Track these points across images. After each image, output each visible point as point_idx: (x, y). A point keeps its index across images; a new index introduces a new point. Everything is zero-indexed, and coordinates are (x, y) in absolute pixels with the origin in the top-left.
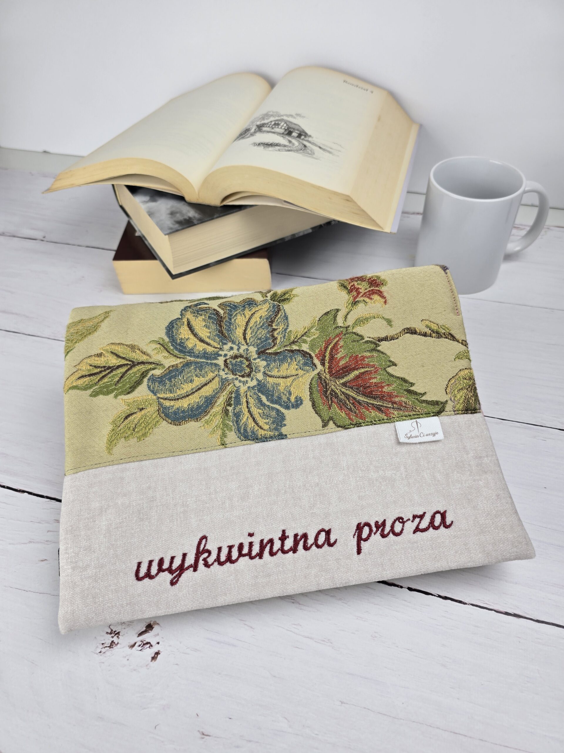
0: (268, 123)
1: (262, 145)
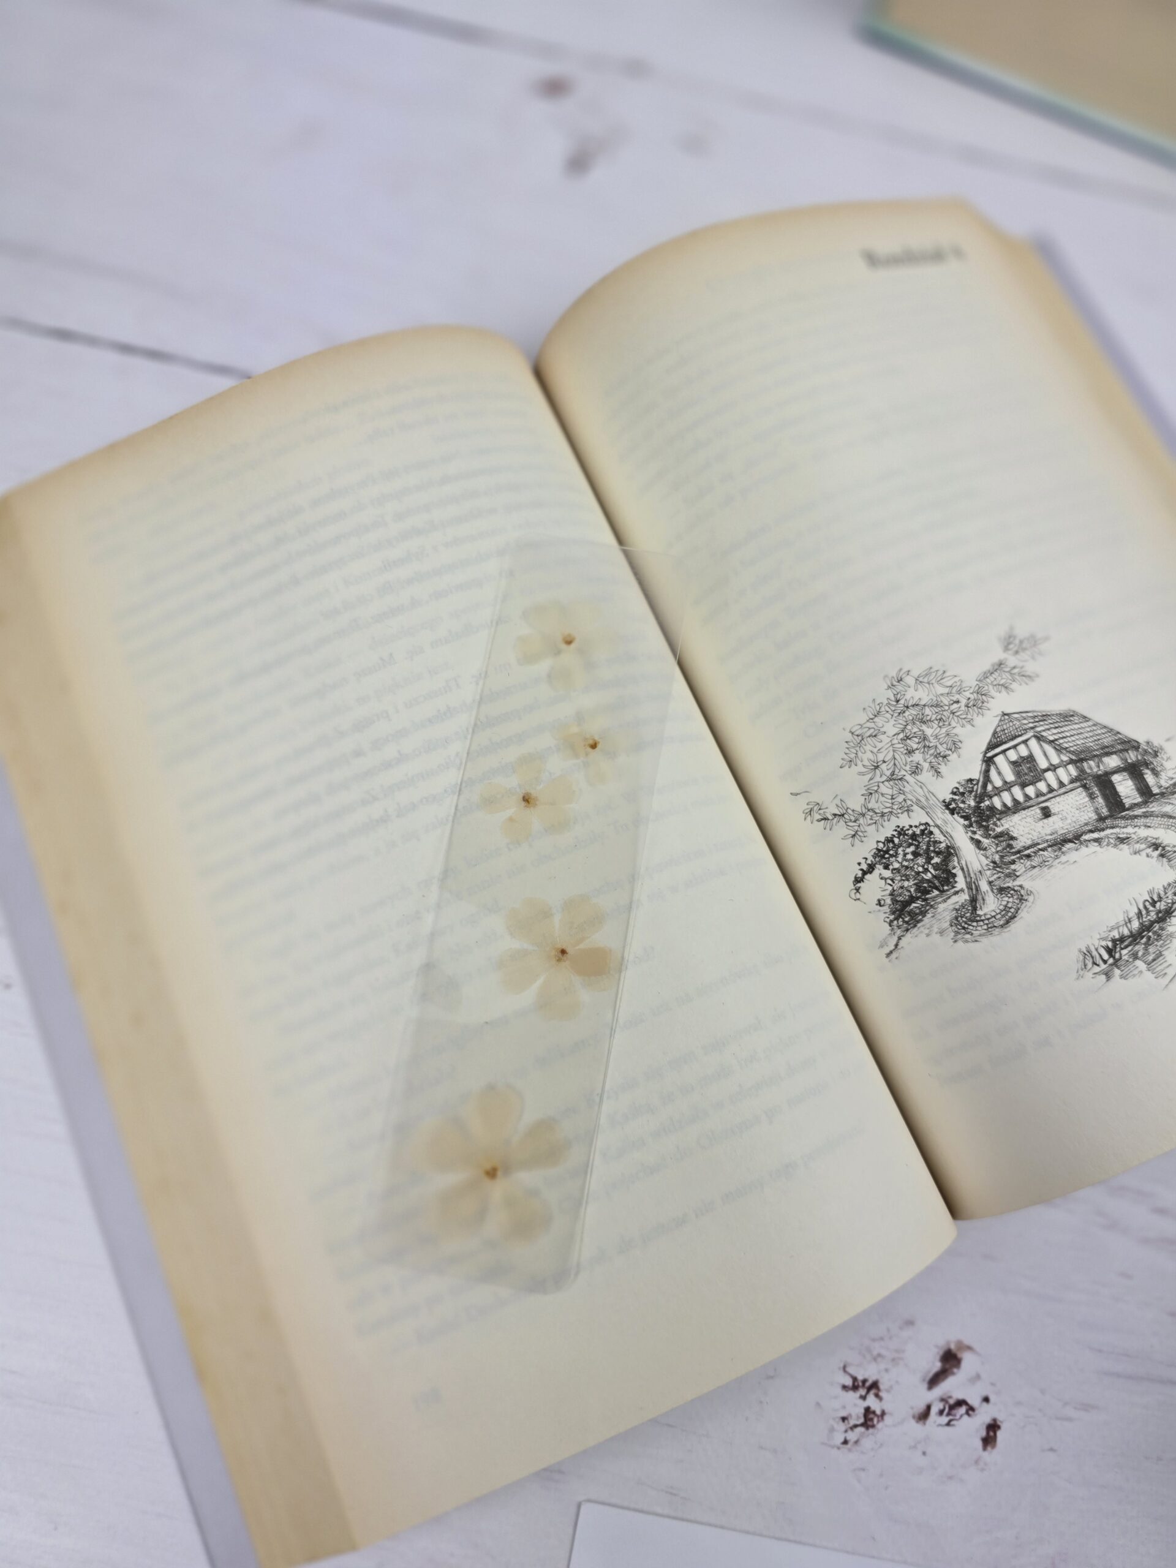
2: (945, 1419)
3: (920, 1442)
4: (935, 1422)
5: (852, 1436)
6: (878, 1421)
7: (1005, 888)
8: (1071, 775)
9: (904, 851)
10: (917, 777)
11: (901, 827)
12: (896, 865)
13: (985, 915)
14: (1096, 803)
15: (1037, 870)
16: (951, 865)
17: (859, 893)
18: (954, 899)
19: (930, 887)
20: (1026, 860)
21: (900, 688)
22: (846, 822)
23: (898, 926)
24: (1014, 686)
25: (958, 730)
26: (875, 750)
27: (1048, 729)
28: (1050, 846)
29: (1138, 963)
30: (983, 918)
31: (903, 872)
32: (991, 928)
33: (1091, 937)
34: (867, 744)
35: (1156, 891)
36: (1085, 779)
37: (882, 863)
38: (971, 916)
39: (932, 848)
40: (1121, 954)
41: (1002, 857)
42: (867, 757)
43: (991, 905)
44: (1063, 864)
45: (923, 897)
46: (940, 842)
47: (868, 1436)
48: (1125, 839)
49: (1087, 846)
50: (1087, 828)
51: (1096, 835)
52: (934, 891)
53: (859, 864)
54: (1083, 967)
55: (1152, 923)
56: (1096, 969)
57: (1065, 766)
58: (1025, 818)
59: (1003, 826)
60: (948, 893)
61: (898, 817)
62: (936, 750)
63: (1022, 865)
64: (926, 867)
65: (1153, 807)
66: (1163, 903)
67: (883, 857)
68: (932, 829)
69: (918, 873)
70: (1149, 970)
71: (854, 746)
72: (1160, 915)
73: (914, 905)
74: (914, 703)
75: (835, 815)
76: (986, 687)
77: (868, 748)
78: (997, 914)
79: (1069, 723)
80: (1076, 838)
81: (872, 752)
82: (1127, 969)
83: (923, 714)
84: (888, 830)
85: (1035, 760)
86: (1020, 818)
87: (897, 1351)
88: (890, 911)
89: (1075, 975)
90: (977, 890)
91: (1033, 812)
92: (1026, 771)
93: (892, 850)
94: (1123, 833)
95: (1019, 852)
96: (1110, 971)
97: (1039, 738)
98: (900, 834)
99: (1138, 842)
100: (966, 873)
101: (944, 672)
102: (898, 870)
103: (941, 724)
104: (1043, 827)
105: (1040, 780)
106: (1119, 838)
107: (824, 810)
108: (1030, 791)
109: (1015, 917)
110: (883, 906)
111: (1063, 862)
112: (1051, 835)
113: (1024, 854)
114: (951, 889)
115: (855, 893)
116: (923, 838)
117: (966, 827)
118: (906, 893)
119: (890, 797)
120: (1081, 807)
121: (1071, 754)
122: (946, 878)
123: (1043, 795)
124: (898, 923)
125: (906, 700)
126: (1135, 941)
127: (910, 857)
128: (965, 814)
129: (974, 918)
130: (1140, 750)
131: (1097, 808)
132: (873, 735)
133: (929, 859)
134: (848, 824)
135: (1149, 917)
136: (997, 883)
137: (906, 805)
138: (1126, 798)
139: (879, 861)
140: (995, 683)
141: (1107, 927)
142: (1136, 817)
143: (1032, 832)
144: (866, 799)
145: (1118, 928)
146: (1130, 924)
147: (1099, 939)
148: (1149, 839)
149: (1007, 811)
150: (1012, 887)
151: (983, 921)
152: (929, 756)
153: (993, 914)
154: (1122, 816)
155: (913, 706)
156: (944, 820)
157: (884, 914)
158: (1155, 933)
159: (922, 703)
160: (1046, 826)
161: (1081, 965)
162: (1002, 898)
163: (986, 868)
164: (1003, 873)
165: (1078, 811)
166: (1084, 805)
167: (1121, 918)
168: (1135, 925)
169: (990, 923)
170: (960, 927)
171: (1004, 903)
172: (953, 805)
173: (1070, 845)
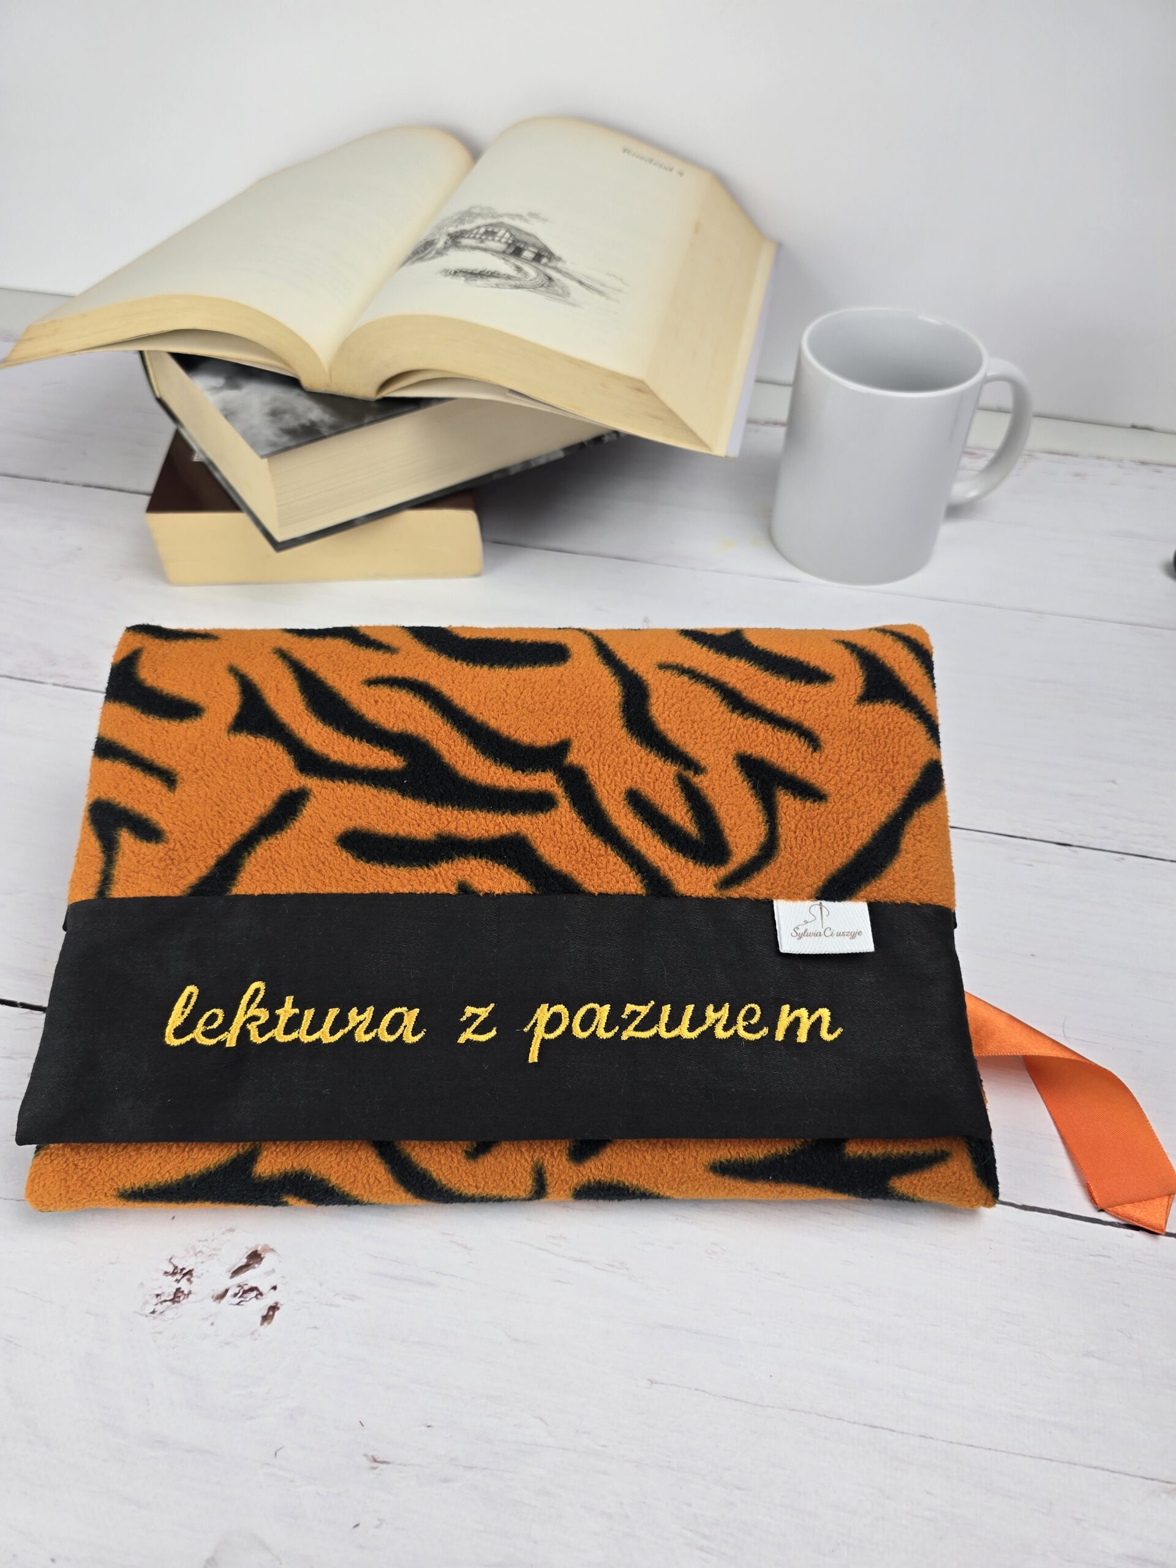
0: (472, 231)
1: (461, 274)
2: (237, 1300)
3: (211, 1316)
4: (228, 1302)
5: (160, 1308)
6: (184, 1299)
47: (173, 1308)
87: (214, 1249)
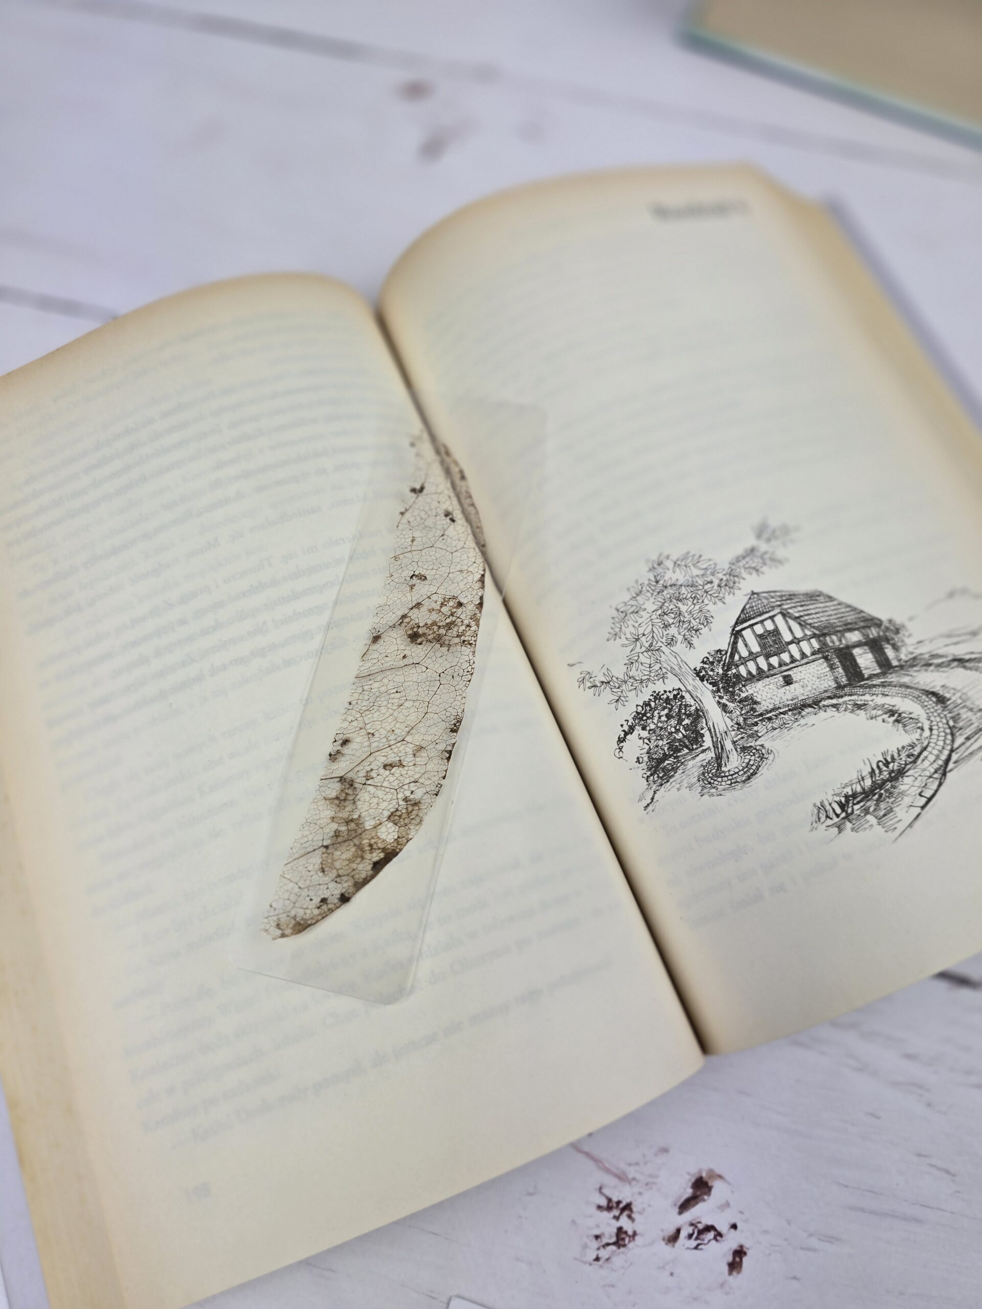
2: (693, 1243)
3: (668, 1263)
4: (684, 1245)
5: (604, 1253)
6: (629, 1241)
7: (748, 747)
8: (813, 648)
9: (659, 713)
10: (672, 648)
11: (657, 692)
12: (652, 726)
13: (729, 771)
14: (837, 673)
15: (778, 730)
16: (699, 726)
17: (622, 752)
18: (702, 756)
19: (680, 745)
20: (768, 723)
21: (660, 570)
22: (611, 689)
23: (654, 782)
24: (765, 569)
25: (711, 607)
26: (636, 625)
27: (795, 607)
28: (790, 710)
29: (869, 817)
30: (727, 774)
31: (658, 732)
32: (733, 783)
33: (826, 793)
34: (630, 619)
35: (890, 753)
36: (827, 651)
37: (641, 725)
38: (716, 772)
39: (683, 711)
40: (853, 809)
41: (745, 719)
42: (629, 631)
43: (734, 762)
44: (802, 726)
45: (675, 755)
46: (691, 706)
47: (619, 1254)
48: (862, 706)
49: (825, 711)
50: (827, 695)
51: (834, 701)
52: (685, 749)
53: (622, 726)
54: (817, 820)
55: (884, 782)
56: (829, 822)
57: (809, 640)
58: (769, 685)
59: (747, 691)
60: (697, 751)
61: (655, 684)
62: (690, 624)
63: (764, 727)
64: (678, 728)
65: (892, 678)
66: (896, 764)
67: (641, 719)
68: (684, 694)
69: (671, 733)
70: (880, 825)
71: (618, 621)
72: (893, 775)
73: (667, 762)
74: (672, 583)
75: (602, 682)
76: (738, 570)
77: (630, 623)
78: (740, 771)
79: (815, 602)
80: (815, 703)
81: (634, 626)
82: (859, 822)
83: (679, 593)
84: (646, 696)
85: (780, 634)
86: (764, 685)
87: (650, 1176)
88: (648, 768)
89: (809, 827)
90: (722, 749)
91: (776, 680)
92: (772, 643)
93: (649, 712)
94: (861, 700)
95: (761, 715)
96: (842, 824)
97: (784, 615)
98: (655, 698)
99: (875, 709)
100: (713, 733)
101: (700, 556)
102: (654, 731)
103: (695, 602)
104: (785, 693)
105: (785, 652)
106: (857, 704)
107: (594, 679)
108: (774, 661)
109: (756, 773)
110: (642, 763)
111: (802, 724)
112: (792, 700)
113: (764, 717)
114: (699, 748)
115: (619, 752)
116: (676, 702)
117: (713, 692)
118: (661, 751)
119: (648, 666)
120: (822, 676)
121: (816, 629)
122: (695, 738)
123: (786, 664)
124: (654, 779)
125: (665, 581)
126: (868, 797)
127: (664, 718)
128: (714, 681)
129: (719, 774)
130: (883, 627)
131: (837, 678)
132: (636, 611)
133: (680, 721)
134: (613, 690)
135: (882, 777)
136: (740, 742)
137: (661, 673)
138: (866, 669)
139: (639, 723)
140: (747, 566)
141: (841, 784)
142: (874, 686)
143: (775, 697)
144: (628, 668)
145: (852, 785)
146: (864, 782)
147: (833, 795)
148: (886, 706)
149: (751, 678)
150: (754, 747)
151: (727, 776)
152: (683, 630)
153: (737, 770)
154: (861, 685)
155: (671, 586)
156: (694, 686)
157: (641, 771)
158: (886, 791)
159: (679, 583)
160: (787, 692)
161: (815, 817)
162: (745, 756)
163: (731, 729)
164: (745, 733)
165: (819, 680)
166: (825, 674)
167: (854, 776)
168: (868, 783)
169: (733, 779)
170: (707, 783)
171: (747, 761)
172: (704, 673)
173: (810, 710)
